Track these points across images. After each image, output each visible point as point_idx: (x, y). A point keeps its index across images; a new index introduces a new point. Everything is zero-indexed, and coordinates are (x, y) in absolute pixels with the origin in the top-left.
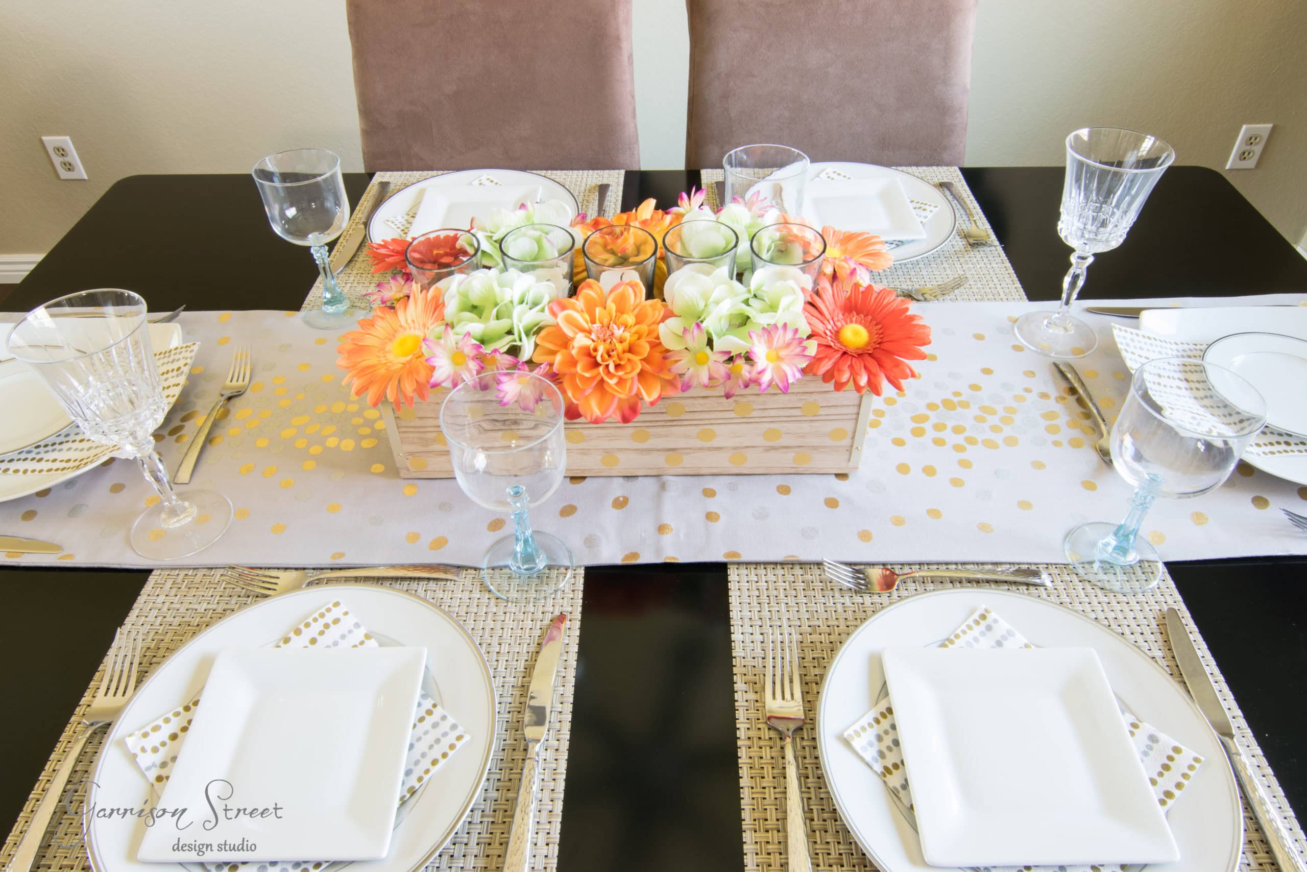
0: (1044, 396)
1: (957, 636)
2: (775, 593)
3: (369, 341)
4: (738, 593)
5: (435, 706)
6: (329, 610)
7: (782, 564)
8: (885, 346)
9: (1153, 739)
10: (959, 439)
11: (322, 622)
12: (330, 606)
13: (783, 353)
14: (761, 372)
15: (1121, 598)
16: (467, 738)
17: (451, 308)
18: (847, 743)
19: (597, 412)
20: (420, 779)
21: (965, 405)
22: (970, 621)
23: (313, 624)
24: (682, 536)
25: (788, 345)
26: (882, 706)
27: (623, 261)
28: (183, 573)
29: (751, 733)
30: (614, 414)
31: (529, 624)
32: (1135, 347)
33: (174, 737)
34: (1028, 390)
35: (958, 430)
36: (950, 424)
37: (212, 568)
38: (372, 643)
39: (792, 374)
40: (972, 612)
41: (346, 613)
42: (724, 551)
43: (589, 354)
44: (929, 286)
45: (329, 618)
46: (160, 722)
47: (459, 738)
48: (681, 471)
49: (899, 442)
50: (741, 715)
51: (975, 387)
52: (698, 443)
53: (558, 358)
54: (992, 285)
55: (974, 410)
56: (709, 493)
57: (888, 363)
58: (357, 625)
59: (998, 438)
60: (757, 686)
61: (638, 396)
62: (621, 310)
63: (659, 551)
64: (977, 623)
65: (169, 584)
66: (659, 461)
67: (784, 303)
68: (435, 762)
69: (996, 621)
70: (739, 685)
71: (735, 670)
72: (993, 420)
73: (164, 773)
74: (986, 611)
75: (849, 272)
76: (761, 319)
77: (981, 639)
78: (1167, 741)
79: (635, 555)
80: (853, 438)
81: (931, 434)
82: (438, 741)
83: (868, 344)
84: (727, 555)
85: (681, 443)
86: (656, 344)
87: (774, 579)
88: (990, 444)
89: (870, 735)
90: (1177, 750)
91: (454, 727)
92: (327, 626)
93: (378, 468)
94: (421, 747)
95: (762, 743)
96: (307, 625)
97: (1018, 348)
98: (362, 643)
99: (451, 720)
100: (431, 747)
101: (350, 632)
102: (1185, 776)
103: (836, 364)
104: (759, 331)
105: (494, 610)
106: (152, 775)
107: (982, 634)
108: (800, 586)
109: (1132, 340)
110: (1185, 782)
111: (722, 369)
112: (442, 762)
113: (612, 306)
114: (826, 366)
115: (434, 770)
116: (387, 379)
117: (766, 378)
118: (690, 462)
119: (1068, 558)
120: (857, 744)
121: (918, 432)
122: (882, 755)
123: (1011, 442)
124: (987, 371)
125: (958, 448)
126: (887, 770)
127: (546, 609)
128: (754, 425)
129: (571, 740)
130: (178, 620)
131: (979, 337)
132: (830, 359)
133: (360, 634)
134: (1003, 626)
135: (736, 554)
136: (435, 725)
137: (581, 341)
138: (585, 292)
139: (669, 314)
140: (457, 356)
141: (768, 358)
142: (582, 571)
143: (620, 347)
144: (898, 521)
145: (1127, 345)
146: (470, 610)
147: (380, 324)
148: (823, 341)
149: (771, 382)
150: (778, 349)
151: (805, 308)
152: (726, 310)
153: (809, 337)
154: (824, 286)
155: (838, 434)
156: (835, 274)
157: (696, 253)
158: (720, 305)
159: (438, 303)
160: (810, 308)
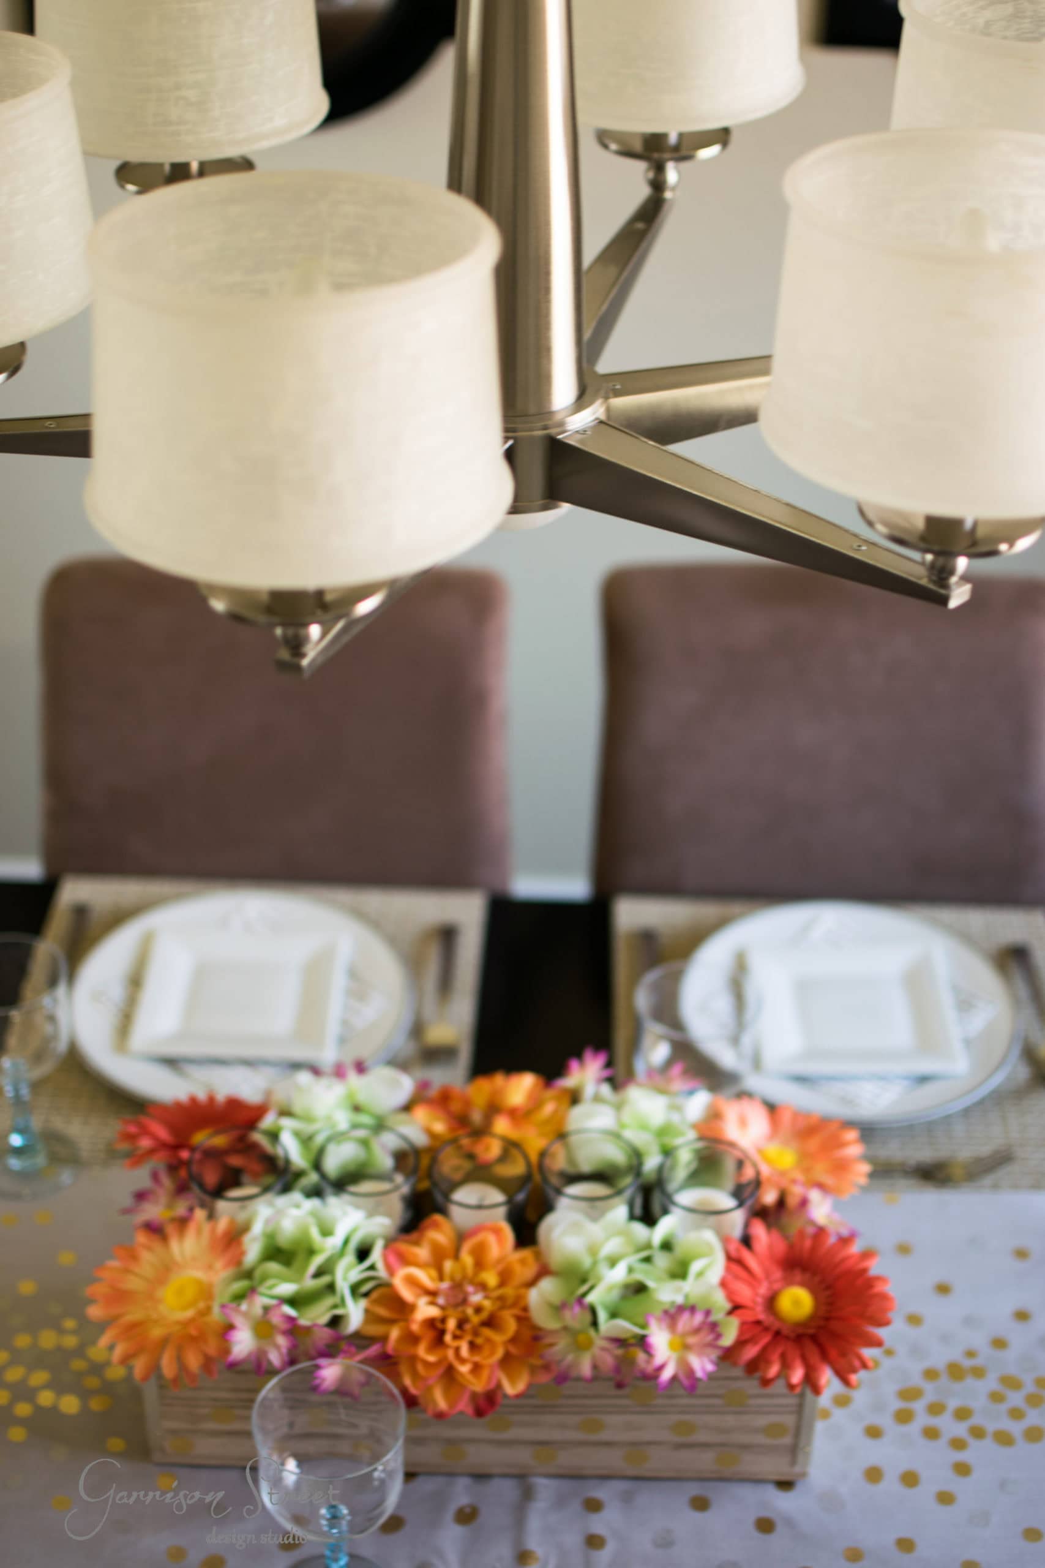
3: (133, 1283)
8: (834, 1324)
10: (962, 1429)
13: (692, 1340)
14: (661, 1368)
17: (252, 1249)
19: (442, 1404)
21: (979, 1372)
25: (697, 1331)
27: (480, 1173)
30: (464, 1405)
35: (962, 1414)
36: (952, 1404)
39: (702, 1365)
43: (435, 1327)
44: (964, 1156)
48: (553, 1471)
49: (874, 1432)
51: (999, 1343)
52: (581, 1436)
53: (395, 1333)
55: (991, 1382)
56: (593, 1505)
57: (833, 1353)
59: (1017, 1428)
61: (499, 1386)
62: (479, 1265)
66: (523, 1456)
67: (695, 1267)
72: (1015, 1399)
75: (799, 1199)
76: (667, 1293)
80: (797, 1435)
81: (922, 1420)
83: (813, 1317)
85: (556, 1435)
86: (524, 1318)
88: (1004, 1438)
93: (116, 1444)
103: (764, 1350)
104: (660, 1311)
111: (608, 1361)
113: (467, 1259)
114: (750, 1352)
116: (164, 1342)
117: (667, 1374)
118: (566, 1459)
121: (904, 1417)
123: (1034, 1435)
124: (1022, 1316)
125: (958, 1444)
128: (659, 1416)
131: (1022, 1254)
132: (756, 1343)
137: (425, 1310)
138: (431, 1236)
139: (544, 1271)
140: (263, 1328)
141: (672, 1346)
143: (475, 1319)
144: (855, 1555)
147: (146, 1257)
148: (750, 1317)
149: (674, 1378)
150: (684, 1335)
151: (728, 1269)
152: (617, 1275)
153: (730, 1313)
154: (759, 1231)
155: (774, 1430)
156: (781, 1203)
157: (586, 1167)
158: (613, 1262)
159: (233, 1238)
160: (736, 1268)
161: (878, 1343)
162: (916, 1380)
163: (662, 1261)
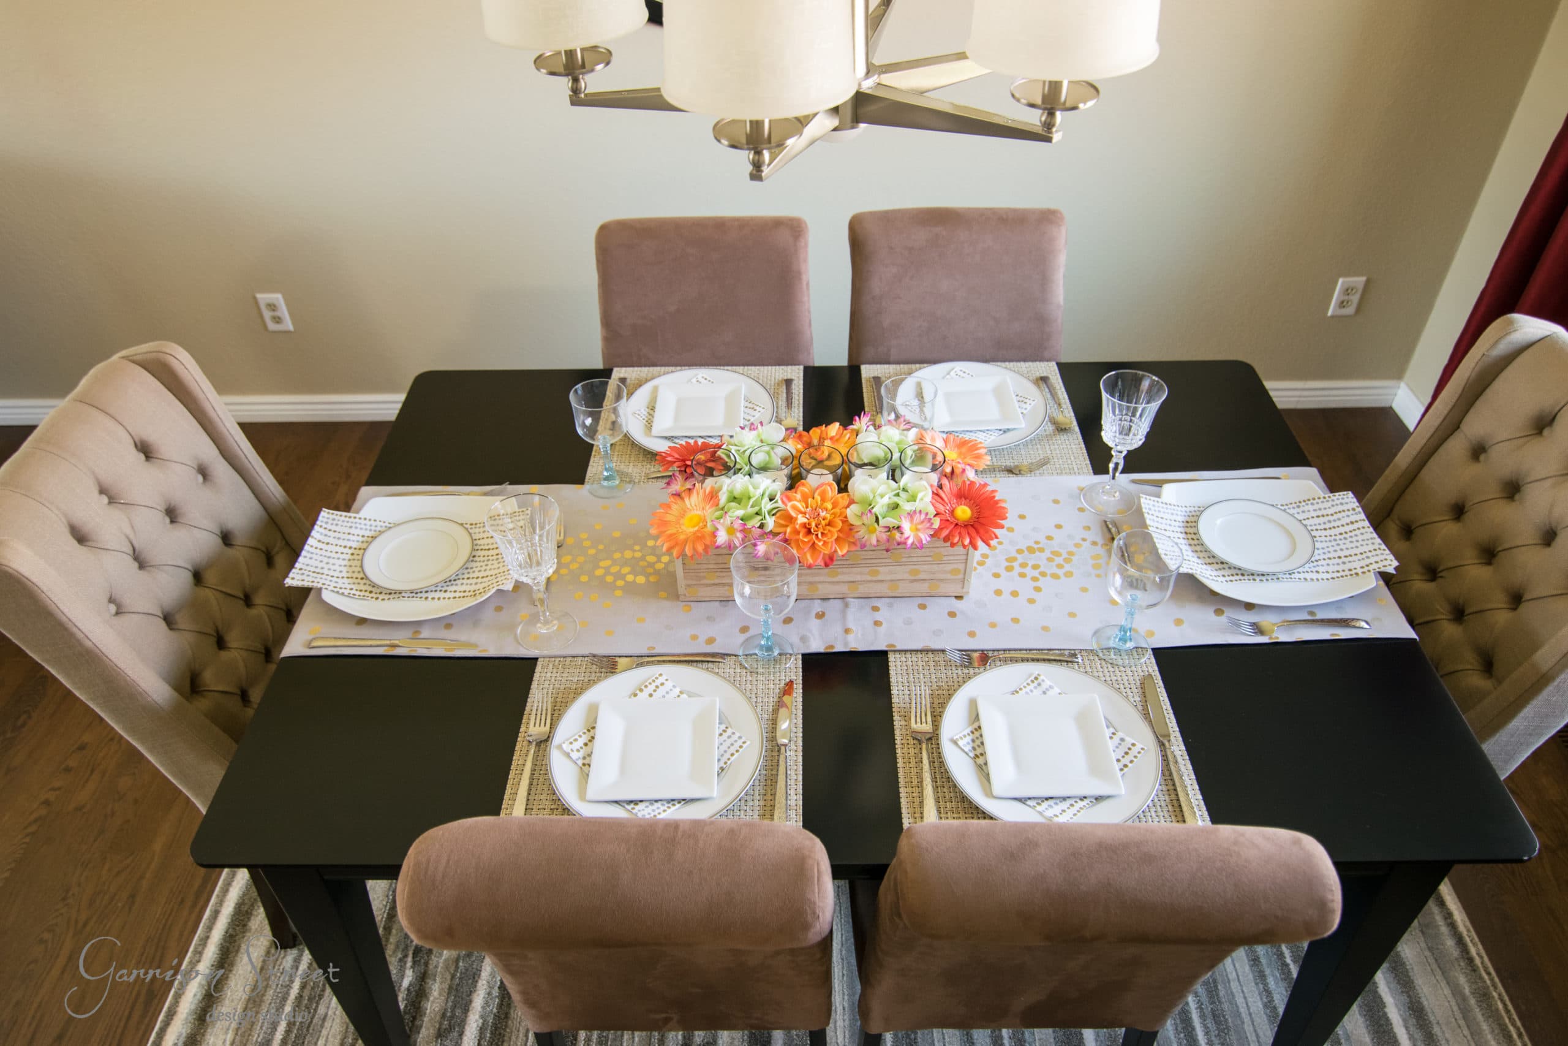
0: (1094, 543)
1: (1021, 689)
2: (917, 668)
3: (669, 518)
4: (895, 668)
5: (727, 728)
6: (657, 678)
7: (921, 651)
8: (981, 520)
9: (1122, 740)
10: (1036, 573)
11: (654, 685)
12: (657, 676)
13: (920, 527)
14: (908, 538)
15: (1122, 669)
16: (748, 743)
17: (723, 498)
18: (955, 743)
19: (811, 561)
20: (726, 763)
21: (1041, 550)
22: (1029, 681)
23: (649, 686)
24: (859, 635)
25: (923, 522)
26: (976, 725)
27: (820, 463)
28: (557, 660)
29: (903, 742)
30: (820, 561)
31: (772, 686)
32: (1155, 511)
33: (586, 744)
34: (1084, 540)
35: (1035, 567)
36: (1030, 563)
37: (574, 657)
38: (684, 696)
39: (925, 537)
40: (1030, 676)
41: (667, 680)
42: (886, 644)
43: (804, 525)
44: (1025, 463)
45: (658, 682)
46: (577, 737)
47: (744, 743)
48: (856, 595)
49: (996, 575)
50: (897, 733)
51: (1049, 538)
52: (869, 578)
53: (789, 530)
54: (1069, 462)
55: (1047, 554)
56: (876, 609)
57: (981, 531)
58: (674, 686)
59: (1060, 572)
60: (906, 717)
61: (836, 551)
62: (823, 500)
63: (846, 644)
64: (1032, 681)
65: (551, 666)
66: (843, 589)
67: (920, 496)
68: (732, 755)
69: (1043, 681)
70: (896, 717)
71: (894, 710)
72: (1059, 560)
73: (586, 762)
74: (1039, 675)
75: (961, 470)
76: (908, 507)
77: (1035, 691)
78: (1129, 740)
79: (832, 647)
80: (965, 574)
81: (1018, 570)
82: (732, 744)
83: (971, 518)
84: (887, 646)
85: (858, 578)
86: (845, 520)
87: (916, 660)
88: (1055, 576)
89: (968, 739)
90: (1133, 745)
91: (740, 738)
92: (657, 687)
93: (663, 594)
94: (724, 748)
95: (909, 746)
96: (646, 686)
97: (1081, 510)
98: (679, 696)
99: (738, 734)
100: (729, 748)
101: (671, 690)
102: (1135, 757)
103: (951, 531)
104: (906, 515)
105: (750, 679)
106: (580, 762)
107: (1035, 688)
108: (932, 664)
109: (1154, 506)
110: (1135, 760)
111: (884, 536)
112: (736, 755)
113: (818, 498)
114: (945, 533)
115: (733, 758)
116: (686, 541)
117: (910, 542)
118: (863, 589)
119: (1095, 647)
120: (961, 743)
121: (1009, 569)
122: (974, 749)
123: (1069, 574)
124: (1058, 527)
125: (1034, 579)
126: (977, 756)
127: (781, 678)
128: (903, 567)
129: (803, 746)
130: (562, 687)
131: (1056, 502)
132: (948, 528)
133: (677, 691)
134: (1048, 683)
135: (893, 646)
136: (729, 737)
137: (801, 520)
138: (802, 489)
139: (852, 502)
140: (731, 530)
141: (911, 529)
142: (800, 657)
143: (823, 523)
144: (993, 625)
145: (1150, 509)
146: (736, 679)
147: (674, 507)
148: (944, 518)
149: (912, 544)
150: (916, 525)
151: (933, 498)
152: (886, 500)
153: (935, 516)
154: (945, 482)
155: (955, 571)
156: (953, 472)
157: (866, 461)
158: (882, 497)
159: (713, 496)
160: (936, 497)
161: (1002, 527)
162: (1014, 554)
163: (903, 494)
